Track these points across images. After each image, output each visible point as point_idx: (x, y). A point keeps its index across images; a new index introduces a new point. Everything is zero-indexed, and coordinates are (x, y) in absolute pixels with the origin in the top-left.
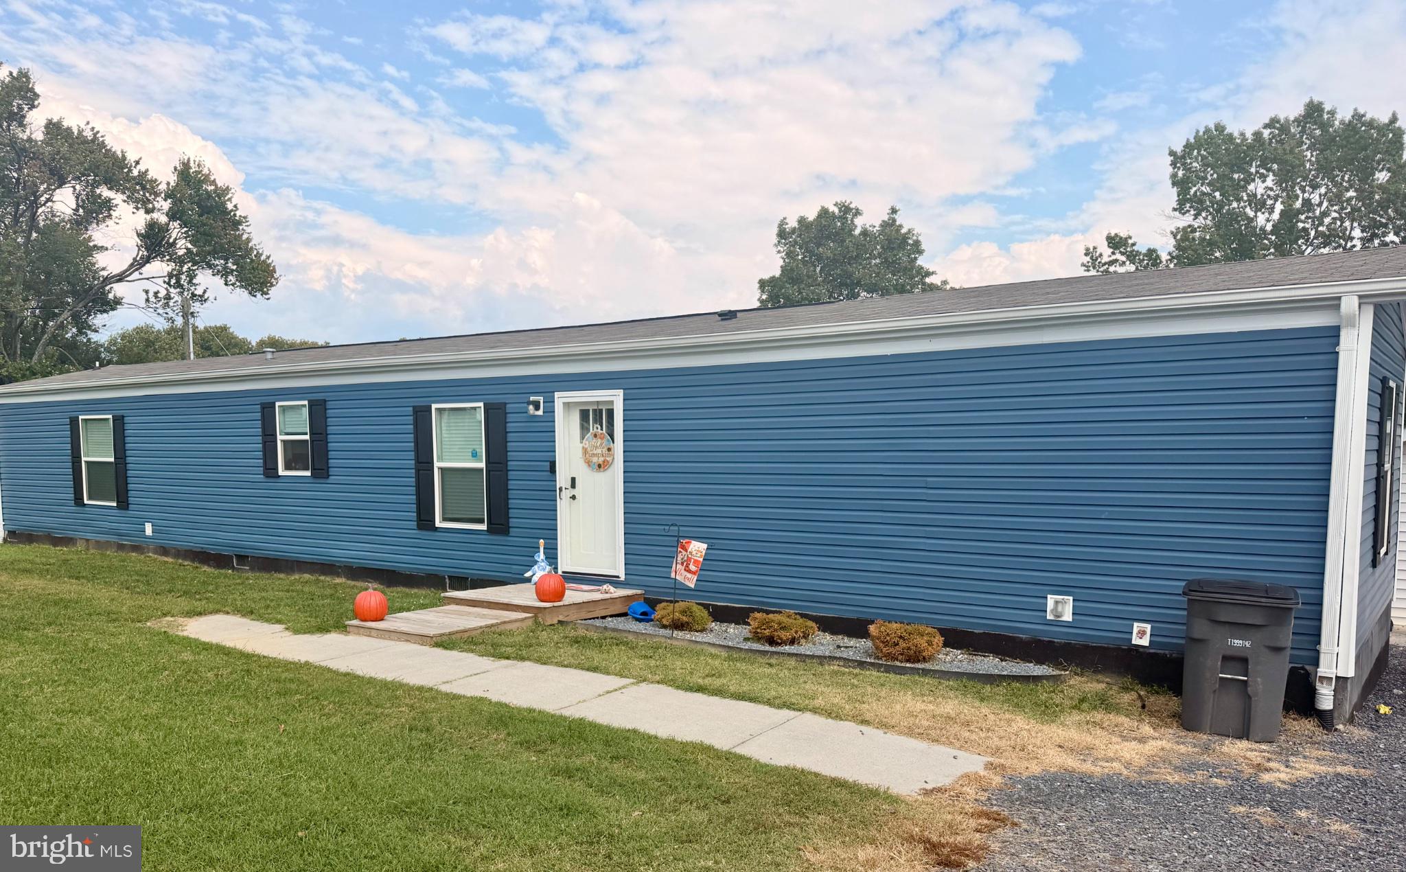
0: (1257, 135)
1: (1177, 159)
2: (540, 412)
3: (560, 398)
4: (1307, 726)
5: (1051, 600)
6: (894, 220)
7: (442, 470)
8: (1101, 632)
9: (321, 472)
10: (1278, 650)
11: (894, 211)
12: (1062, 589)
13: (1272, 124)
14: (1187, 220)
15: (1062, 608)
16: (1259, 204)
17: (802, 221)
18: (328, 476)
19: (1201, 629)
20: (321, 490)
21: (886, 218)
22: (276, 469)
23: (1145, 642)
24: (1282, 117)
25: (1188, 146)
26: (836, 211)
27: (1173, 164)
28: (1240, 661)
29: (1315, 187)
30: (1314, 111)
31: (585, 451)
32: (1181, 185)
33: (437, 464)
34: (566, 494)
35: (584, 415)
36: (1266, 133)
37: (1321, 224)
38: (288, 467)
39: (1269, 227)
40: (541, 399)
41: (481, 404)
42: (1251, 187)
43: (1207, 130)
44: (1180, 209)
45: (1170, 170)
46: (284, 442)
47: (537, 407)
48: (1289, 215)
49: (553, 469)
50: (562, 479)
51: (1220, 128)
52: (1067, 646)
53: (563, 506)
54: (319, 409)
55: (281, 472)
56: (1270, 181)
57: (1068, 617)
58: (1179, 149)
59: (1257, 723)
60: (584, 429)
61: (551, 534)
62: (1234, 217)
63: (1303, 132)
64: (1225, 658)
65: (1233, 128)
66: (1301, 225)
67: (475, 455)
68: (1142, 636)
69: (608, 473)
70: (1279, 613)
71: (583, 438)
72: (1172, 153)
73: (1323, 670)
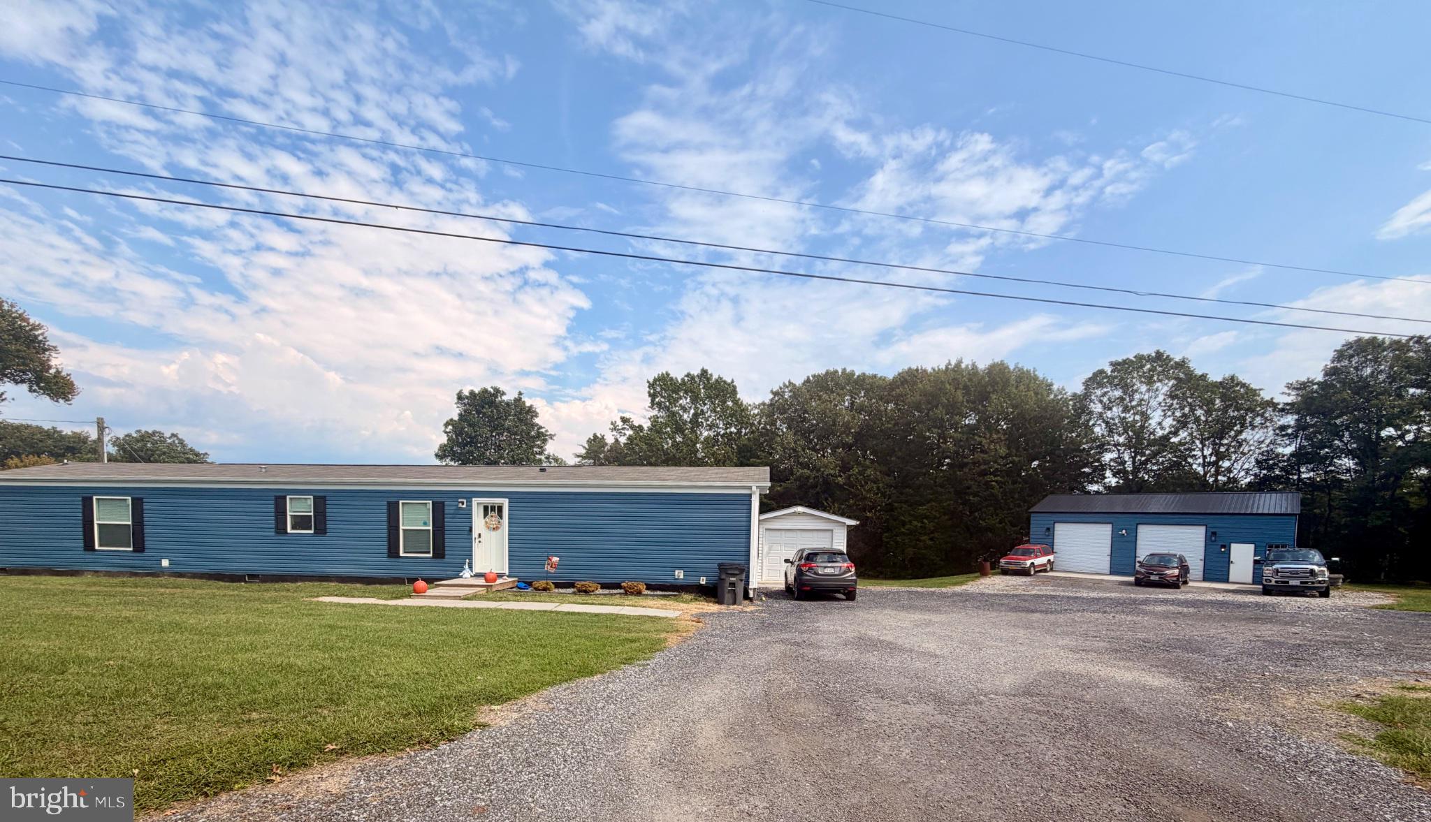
0: (683, 380)
1: (651, 385)
2: (464, 506)
3: (475, 501)
4: (747, 602)
5: (677, 572)
6: (521, 398)
7: (404, 530)
8: (691, 581)
9: (321, 530)
10: (741, 580)
11: (520, 393)
12: (680, 568)
13: (688, 375)
14: (655, 412)
15: (680, 574)
16: (684, 409)
17: (472, 393)
18: (325, 533)
19: (723, 576)
20: (319, 540)
21: (517, 396)
22: (285, 529)
23: (704, 583)
24: (692, 373)
25: (655, 380)
26: (492, 390)
27: (649, 387)
28: (733, 584)
29: (705, 404)
30: (704, 372)
31: (486, 522)
32: (653, 396)
33: (401, 527)
34: (477, 540)
35: (486, 508)
36: (686, 378)
37: (708, 420)
38: (293, 528)
39: (688, 420)
40: (465, 501)
41: (431, 502)
42: (681, 402)
43: (663, 374)
44: (652, 407)
45: (648, 389)
46: (292, 516)
47: (463, 503)
48: (696, 415)
49: (471, 530)
50: (475, 534)
51: (668, 374)
52: (682, 586)
53: (475, 545)
54: (321, 501)
55: (289, 530)
56: (688, 400)
57: (682, 577)
58: (651, 381)
59: (738, 601)
60: (486, 514)
61: (470, 557)
62: (674, 414)
63: (700, 381)
64: (730, 584)
65: (673, 375)
66: (700, 420)
67: (425, 524)
68: (703, 581)
69: (499, 531)
70: (742, 571)
71: (485, 518)
72: (648, 382)
73: (750, 587)
